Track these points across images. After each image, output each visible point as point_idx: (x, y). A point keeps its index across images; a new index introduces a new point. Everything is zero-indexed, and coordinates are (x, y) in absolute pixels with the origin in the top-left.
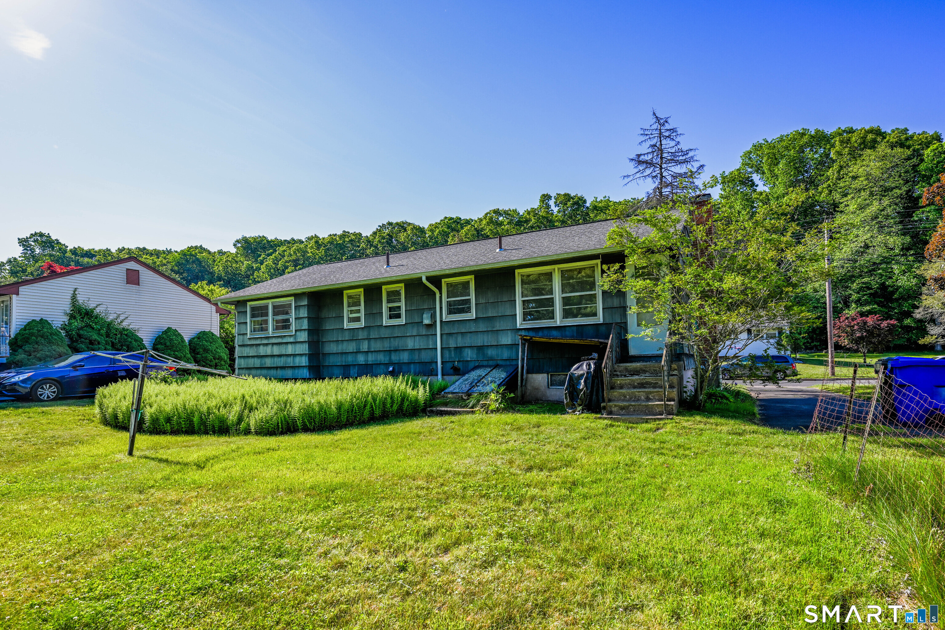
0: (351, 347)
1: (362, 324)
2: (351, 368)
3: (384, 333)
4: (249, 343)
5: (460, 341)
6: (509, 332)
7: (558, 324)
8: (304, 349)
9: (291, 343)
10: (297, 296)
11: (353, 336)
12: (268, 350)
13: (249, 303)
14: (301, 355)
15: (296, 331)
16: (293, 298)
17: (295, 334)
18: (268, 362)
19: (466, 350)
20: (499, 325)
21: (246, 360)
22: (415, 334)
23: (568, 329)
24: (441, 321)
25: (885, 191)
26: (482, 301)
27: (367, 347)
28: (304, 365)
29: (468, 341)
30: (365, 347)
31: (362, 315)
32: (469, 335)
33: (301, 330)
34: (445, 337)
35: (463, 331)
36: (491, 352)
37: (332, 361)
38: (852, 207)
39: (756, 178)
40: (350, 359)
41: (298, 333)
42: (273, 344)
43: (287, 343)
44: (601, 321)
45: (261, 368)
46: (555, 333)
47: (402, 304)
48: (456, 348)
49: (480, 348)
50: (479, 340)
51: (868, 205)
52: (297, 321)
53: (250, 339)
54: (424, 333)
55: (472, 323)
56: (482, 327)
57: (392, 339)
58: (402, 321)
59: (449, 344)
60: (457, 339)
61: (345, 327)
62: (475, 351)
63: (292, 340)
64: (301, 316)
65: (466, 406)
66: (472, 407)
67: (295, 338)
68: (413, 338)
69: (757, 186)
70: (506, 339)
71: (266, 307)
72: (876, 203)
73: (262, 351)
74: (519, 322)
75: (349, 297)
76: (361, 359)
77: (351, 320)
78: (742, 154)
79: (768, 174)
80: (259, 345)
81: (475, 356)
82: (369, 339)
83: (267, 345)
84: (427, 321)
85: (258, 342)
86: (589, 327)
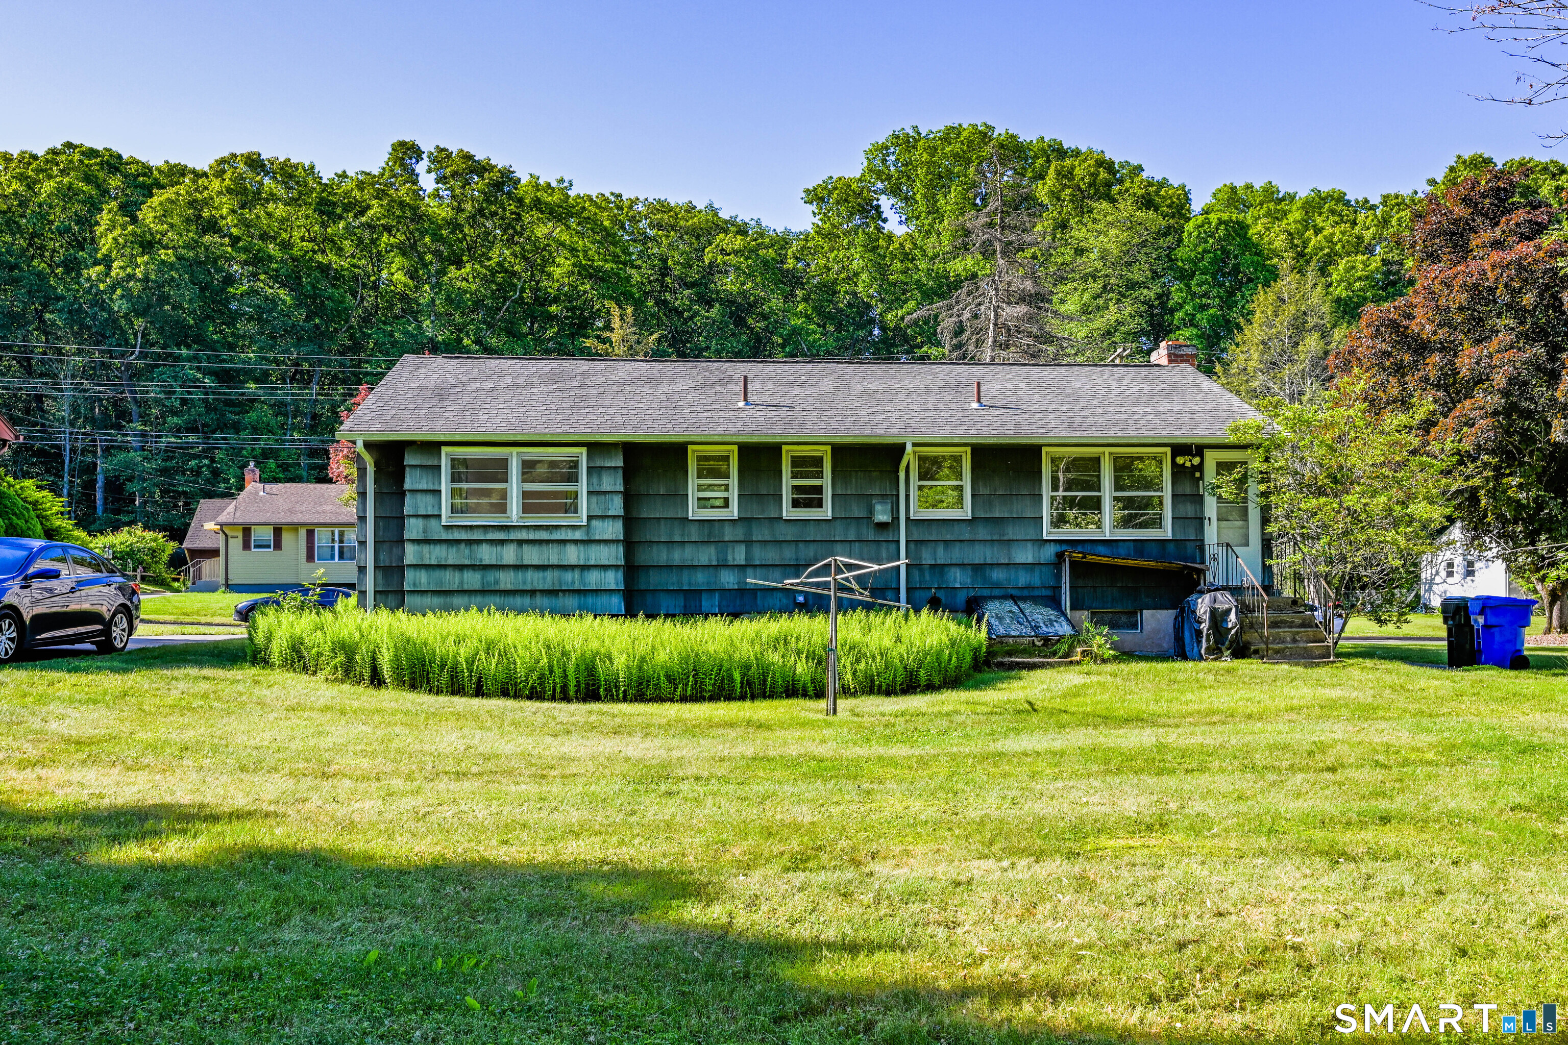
0: (706, 556)
1: (734, 511)
2: (704, 596)
3: (789, 534)
4: (444, 536)
5: (942, 556)
6: (1029, 545)
7: (1108, 536)
8: (614, 555)
9: (576, 542)
10: (595, 448)
11: (709, 535)
12: (509, 555)
13: (444, 449)
14: (605, 567)
15: (590, 518)
16: (584, 450)
17: (588, 525)
18: (507, 580)
19: (953, 570)
20: (1012, 532)
21: (437, 574)
22: (852, 538)
23: (1121, 544)
24: (908, 518)
25: (1128, 288)
26: (985, 491)
27: (743, 556)
28: (613, 587)
29: (957, 555)
30: (739, 555)
31: (734, 495)
32: (958, 544)
33: (603, 517)
34: (912, 546)
35: (948, 537)
36: (997, 575)
37: (654, 580)
38: (1071, 306)
39: (885, 203)
40: (700, 579)
41: (594, 523)
42: (520, 542)
43: (563, 542)
44: (1169, 536)
45: (483, 592)
46: (1101, 549)
47: (827, 482)
48: (933, 566)
49: (978, 568)
50: (979, 555)
51: (1098, 308)
52: (594, 499)
53: (448, 528)
54: (871, 538)
55: (963, 525)
56: (982, 533)
57: (801, 545)
58: (827, 512)
59: (920, 558)
60: (935, 553)
61: (690, 516)
62: (969, 571)
63: (578, 535)
64: (606, 487)
65: (1054, 654)
66: (1067, 655)
67: (588, 533)
68: (848, 545)
69: (885, 220)
70: (1025, 555)
71: (504, 463)
72: (1113, 308)
73: (486, 555)
74: (1047, 531)
75: (701, 459)
76: (728, 579)
77: (703, 502)
78: (868, 147)
79: (922, 207)
80: (479, 542)
81: (969, 580)
82: (748, 543)
83: (502, 542)
84: (882, 516)
85: (477, 536)
86: (1153, 544)
